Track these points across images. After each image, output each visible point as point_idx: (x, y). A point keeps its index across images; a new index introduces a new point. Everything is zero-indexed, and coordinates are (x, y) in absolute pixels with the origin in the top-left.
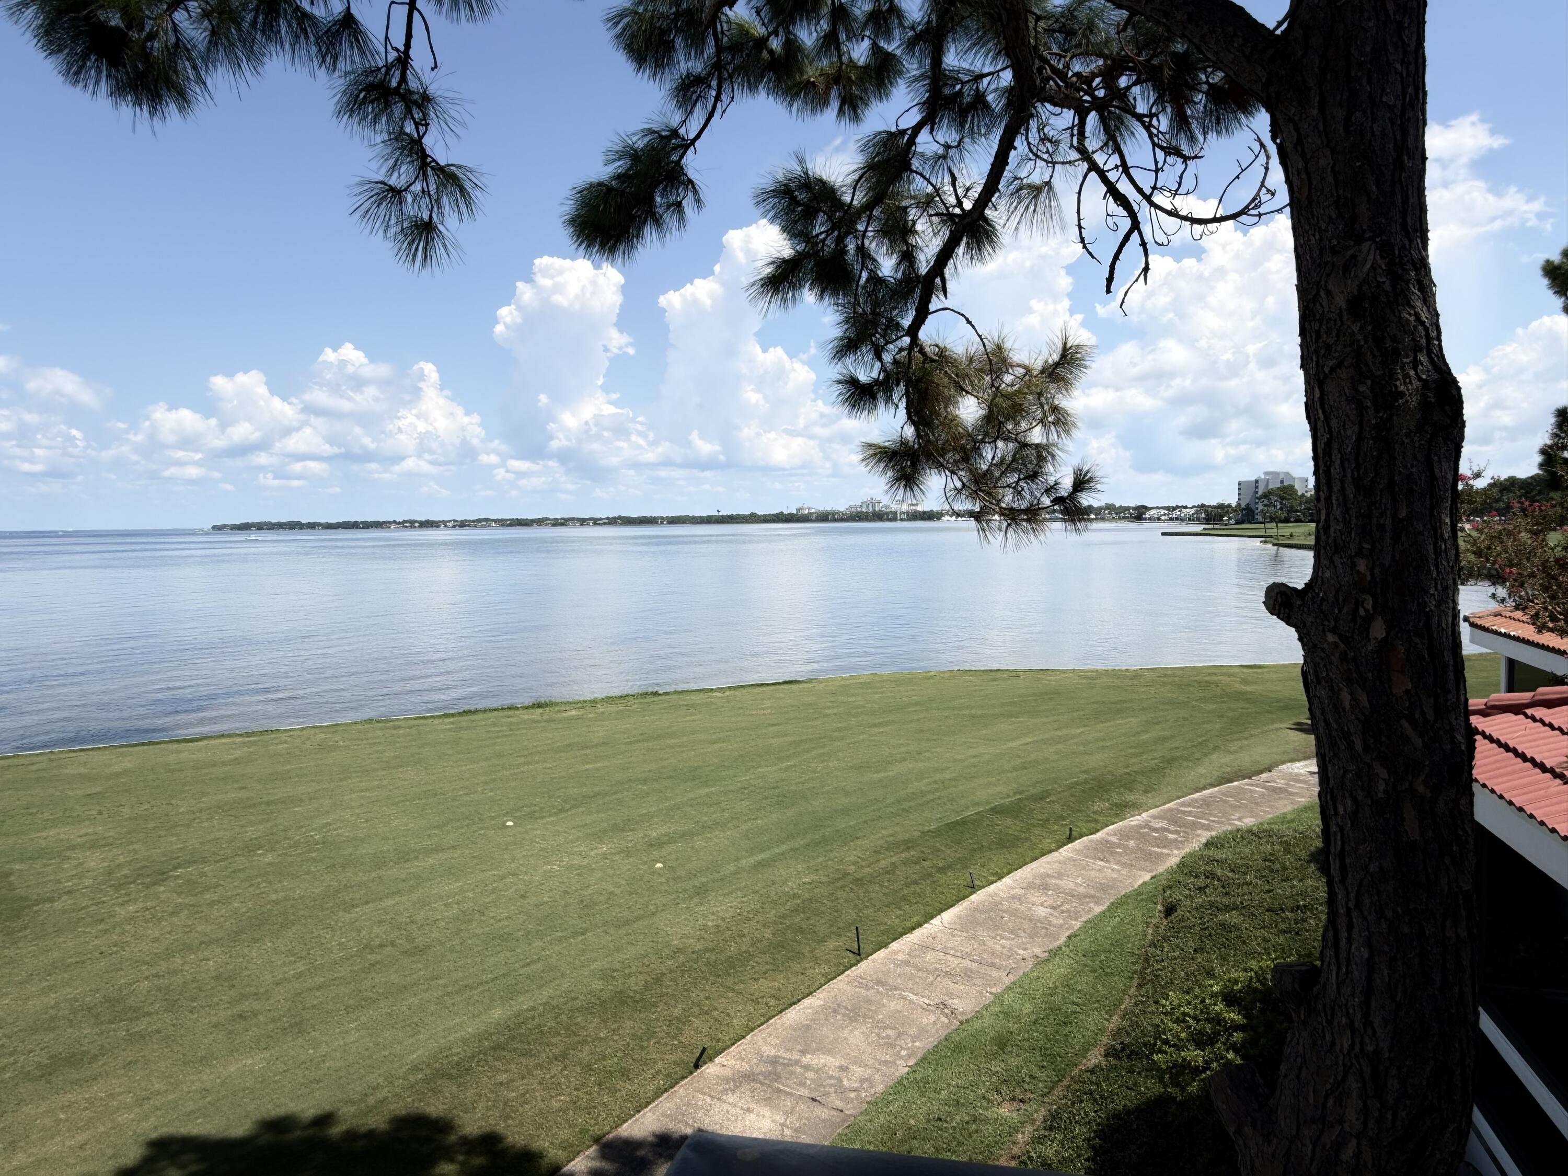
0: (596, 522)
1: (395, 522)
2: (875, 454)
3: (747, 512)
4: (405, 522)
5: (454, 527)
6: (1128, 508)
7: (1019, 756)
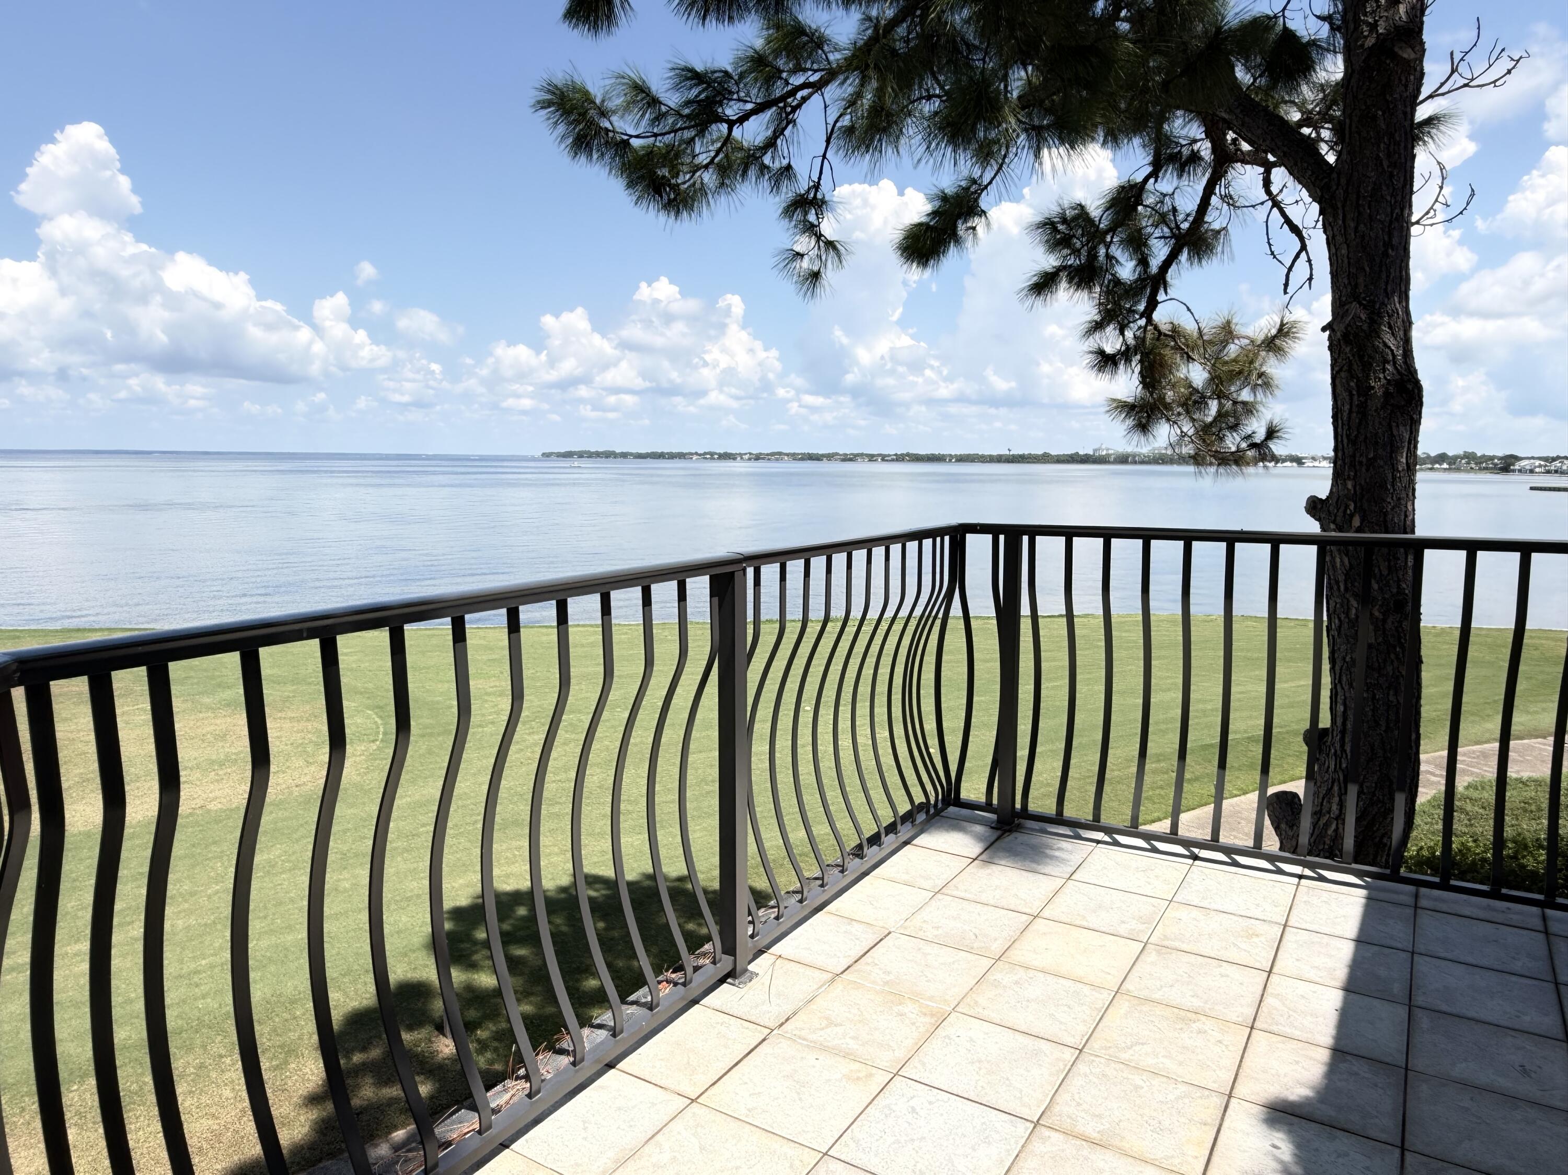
0: (884, 458)
1: (696, 454)
2: (1117, 408)
3: (1040, 452)
4: (705, 453)
5: (750, 459)
6: (1492, 458)
7: (1288, 696)
